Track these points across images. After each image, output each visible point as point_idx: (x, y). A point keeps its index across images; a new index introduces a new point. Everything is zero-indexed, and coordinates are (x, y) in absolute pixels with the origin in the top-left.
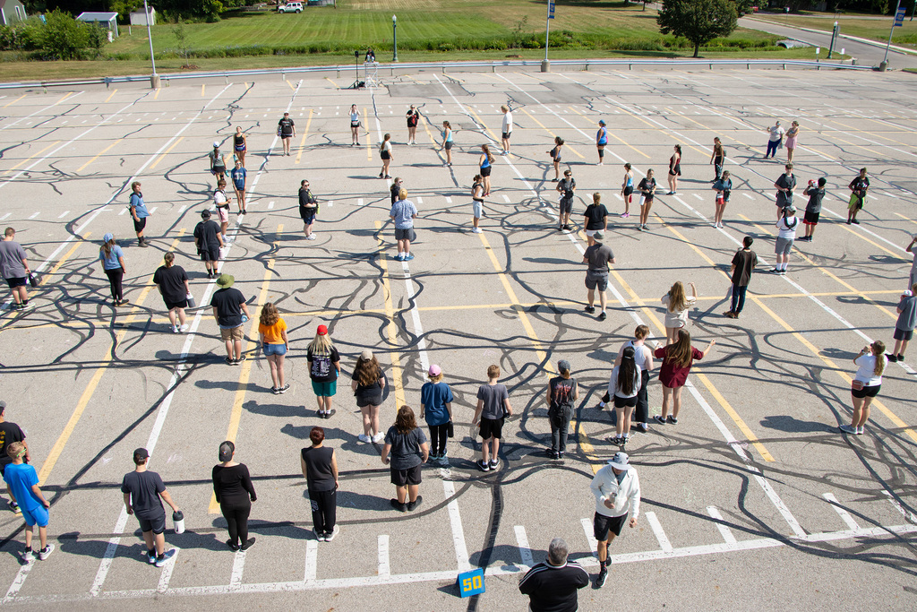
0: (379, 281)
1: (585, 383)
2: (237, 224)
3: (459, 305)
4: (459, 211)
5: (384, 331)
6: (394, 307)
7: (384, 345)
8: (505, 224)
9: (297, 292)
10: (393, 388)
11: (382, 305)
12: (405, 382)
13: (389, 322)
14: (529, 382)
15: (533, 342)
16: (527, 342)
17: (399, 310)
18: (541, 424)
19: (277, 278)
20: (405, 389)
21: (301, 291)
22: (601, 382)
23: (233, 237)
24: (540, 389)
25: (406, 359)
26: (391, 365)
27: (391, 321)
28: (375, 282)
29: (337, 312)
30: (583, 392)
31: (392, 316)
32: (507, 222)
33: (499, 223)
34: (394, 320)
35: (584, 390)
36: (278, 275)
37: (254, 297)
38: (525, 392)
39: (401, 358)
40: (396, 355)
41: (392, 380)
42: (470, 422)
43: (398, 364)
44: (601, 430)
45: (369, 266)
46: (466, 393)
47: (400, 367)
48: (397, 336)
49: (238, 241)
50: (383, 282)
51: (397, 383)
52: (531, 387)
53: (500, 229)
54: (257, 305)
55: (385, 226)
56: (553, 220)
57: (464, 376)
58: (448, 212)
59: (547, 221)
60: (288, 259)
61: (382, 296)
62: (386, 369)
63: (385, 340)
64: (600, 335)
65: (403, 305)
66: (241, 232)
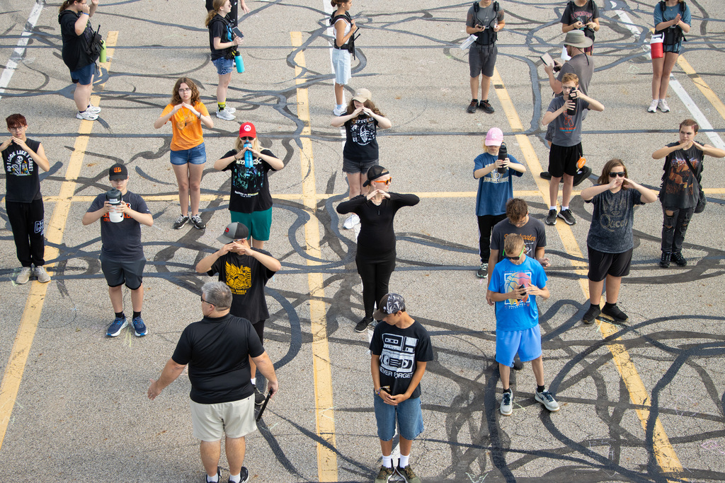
0: (292, 143)
1: (670, 343)
2: (28, 27)
3: (439, 190)
4: (449, 16)
5: (298, 234)
6: (318, 190)
7: (296, 259)
8: (534, 40)
9: (141, 159)
10: (309, 338)
11: (296, 186)
12: (331, 325)
13: (308, 218)
14: (562, 336)
15: (574, 263)
16: (562, 261)
17: (327, 197)
18: (581, 415)
19: (104, 130)
20: (331, 340)
21: (147, 155)
22: (702, 341)
23: (20, 51)
24: (582, 349)
25: (336, 286)
26: (309, 296)
27: (313, 217)
28: (286, 144)
29: (213, 197)
30: (665, 359)
31: (313, 206)
32: (537, 38)
33: (521, 39)
34: (317, 215)
35: (668, 355)
36: (106, 126)
37: (59, 165)
38: (554, 353)
39: (326, 284)
40: (316, 279)
41: (308, 322)
42: (447, 405)
43: (320, 293)
44: (698, 431)
45: (276, 115)
46: (443, 350)
47: (324, 300)
48: (321, 243)
49: (30, 59)
50: (300, 145)
51: (318, 328)
52: (565, 346)
53: (525, 52)
54: (63, 179)
55: (310, 40)
56: (628, 34)
57: (440, 320)
58: (427, 16)
59: (617, 36)
60: (124, 96)
61: (299, 170)
62: (297, 303)
63: (301, 250)
64: (705, 254)
65: (336, 186)
66: (36, 42)
